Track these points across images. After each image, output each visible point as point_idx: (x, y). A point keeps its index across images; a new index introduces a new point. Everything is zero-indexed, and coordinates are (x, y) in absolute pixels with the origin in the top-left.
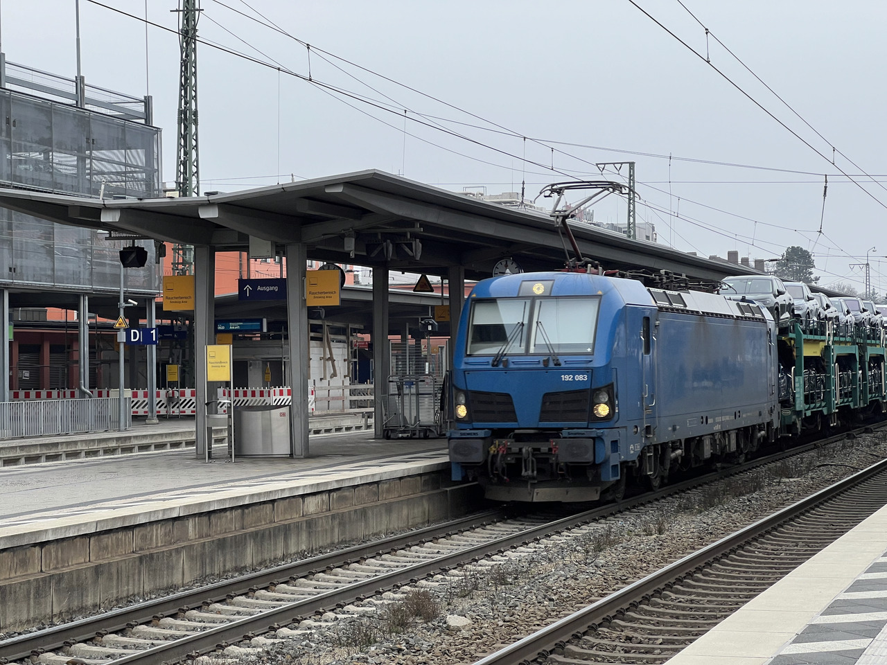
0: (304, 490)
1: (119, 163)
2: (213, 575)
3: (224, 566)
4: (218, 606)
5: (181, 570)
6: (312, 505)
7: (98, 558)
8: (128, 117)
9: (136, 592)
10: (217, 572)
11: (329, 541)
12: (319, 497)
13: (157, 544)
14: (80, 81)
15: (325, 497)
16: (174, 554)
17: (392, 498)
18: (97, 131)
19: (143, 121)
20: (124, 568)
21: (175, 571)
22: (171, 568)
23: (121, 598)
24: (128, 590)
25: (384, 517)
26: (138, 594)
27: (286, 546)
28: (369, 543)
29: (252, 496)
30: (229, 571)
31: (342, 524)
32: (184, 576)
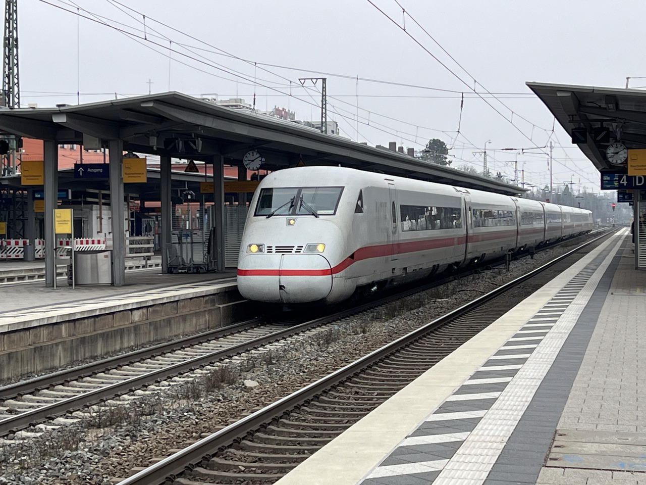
0: (132, 306)
2: (78, 360)
3: (85, 355)
4: (88, 379)
5: (58, 357)
6: (137, 316)
7: (9, 348)
9: (32, 371)
10: (80, 359)
11: (147, 340)
12: (141, 311)
13: (43, 339)
15: (145, 310)
16: (54, 346)
17: (186, 311)
20: (25, 355)
21: (55, 358)
22: (53, 355)
23: (24, 375)
24: (28, 369)
25: (181, 325)
26: (34, 372)
27: (122, 343)
28: (173, 342)
29: (101, 309)
30: (87, 358)
31: (156, 329)
32: (60, 360)
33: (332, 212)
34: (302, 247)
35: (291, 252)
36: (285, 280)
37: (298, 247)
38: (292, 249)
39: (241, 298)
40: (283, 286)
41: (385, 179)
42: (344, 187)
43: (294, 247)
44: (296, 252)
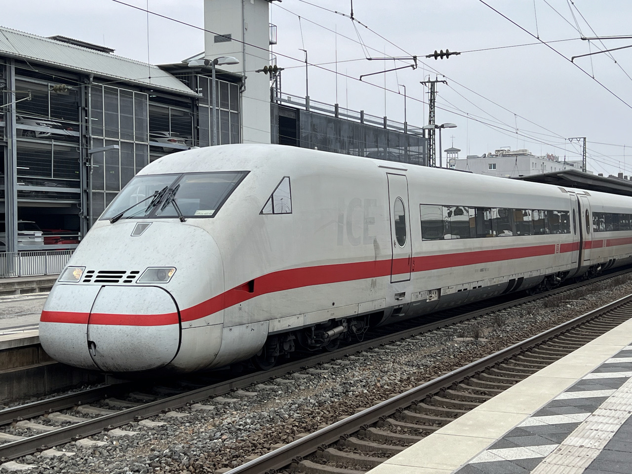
1: (417, 152)
8: (416, 134)
14: (406, 124)
18: (411, 141)
19: (422, 136)
33: (210, 212)
34: (138, 272)
35: (118, 281)
36: (98, 331)
37: (132, 272)
38: (121, 277)
39: (45, 356)
40: (93, 342)
41: (380, 167)
42: (250, 171)
43: (124, 272)
44: (125, 281)
